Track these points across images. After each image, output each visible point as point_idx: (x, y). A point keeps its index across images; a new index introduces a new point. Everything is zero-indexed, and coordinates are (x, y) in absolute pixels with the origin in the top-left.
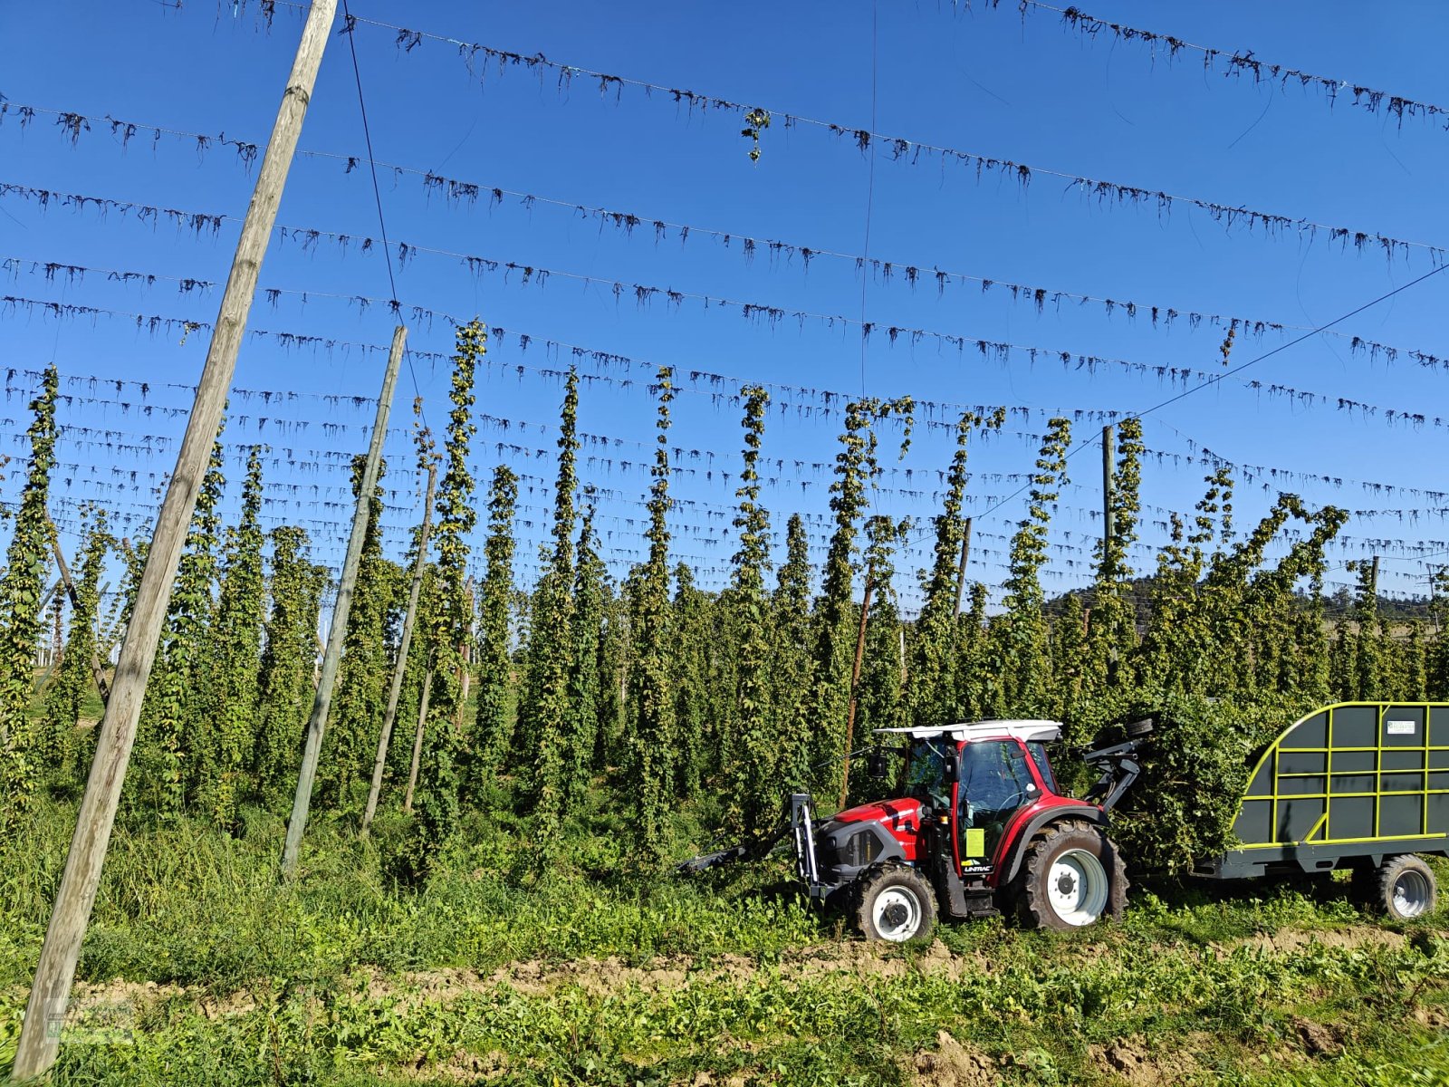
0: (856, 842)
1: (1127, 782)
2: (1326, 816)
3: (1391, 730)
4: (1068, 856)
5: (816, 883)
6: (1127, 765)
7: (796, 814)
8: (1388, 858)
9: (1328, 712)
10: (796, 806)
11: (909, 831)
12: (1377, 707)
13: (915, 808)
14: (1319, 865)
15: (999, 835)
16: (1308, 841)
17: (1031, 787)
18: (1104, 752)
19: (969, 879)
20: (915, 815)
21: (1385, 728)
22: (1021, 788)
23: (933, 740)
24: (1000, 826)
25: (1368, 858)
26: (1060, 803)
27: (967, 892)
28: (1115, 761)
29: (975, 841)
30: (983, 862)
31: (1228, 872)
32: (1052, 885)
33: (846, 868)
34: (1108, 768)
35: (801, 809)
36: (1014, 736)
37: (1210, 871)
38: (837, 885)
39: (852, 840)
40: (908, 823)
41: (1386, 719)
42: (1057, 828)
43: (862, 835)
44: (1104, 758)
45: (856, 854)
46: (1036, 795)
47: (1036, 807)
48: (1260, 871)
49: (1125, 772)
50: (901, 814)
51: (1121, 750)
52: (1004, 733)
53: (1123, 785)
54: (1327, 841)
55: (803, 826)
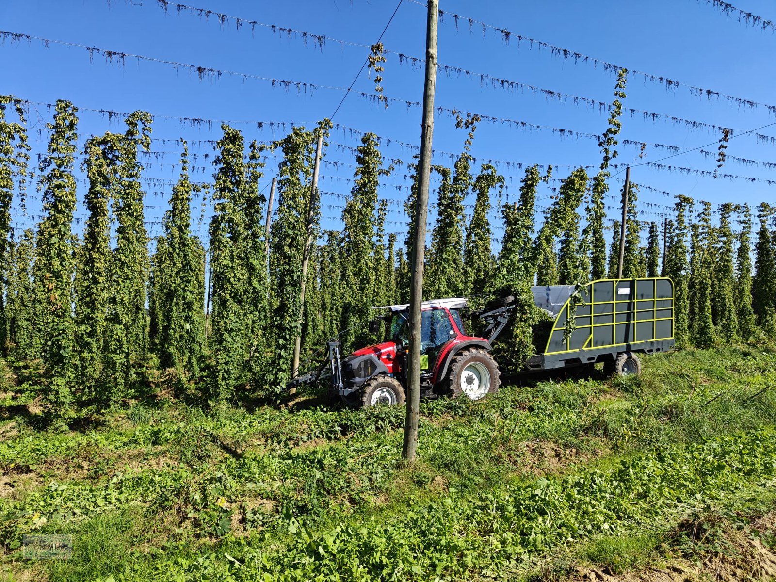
0: (362, 366)
1: (501, 328)
2: (592, 336)
3: (620, 293)
4: (471, 366)
5: (341, 388)
6: (501, 319)
7: (332, 352)
8: (619, 354)
9: (591, 285)
10: (331, 348)
11: (388, 358)
12: (613, 282)
13: (393, 346)
14: (589, 359)
15: (436, 357)
16: (584, 348)
17: (452, 332)
18: (490, 314)
20: (393, 349)
21: (617, 292)
22: (448, 332)
23: (402, 311)
24: (436, 353)
25: (611, 355)
26: (466, 339)
28: (495, 317)
30: (428, 371)
31: (548, 366)
32: (463, 379)
33: (357, 379)
34: (491, 322)
35: (334, 350)
36: (443, 307)
37: (539, 366)
38: (353, 389)
39: (360, 365)
40: (388, 354)
41: (617, 287)
42: (469, 350)
43: (366, 362)
44: (489, 316)
45: (363, 372)
46: (455, 336)
47: (455, 342)
48: (562, 365)
49: (500, 323)
50: (383, 351)
51: (498, 312)
52: (438, 306)
53: (499, 329)
54: (592, 348)
55: (335, 358)
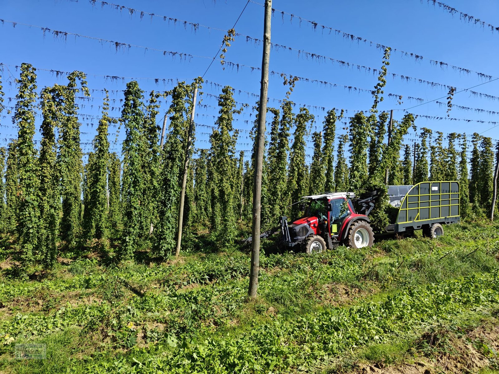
0: (301, 230)
1: (371, 209)
2: (419, 214)
4: (358, 231)
6: (371, 204)
8: (433, 224)
9: (419, 185)
11: (314, 226)
14: (418, 227)
15: (341, 226)
16: (415, 221)
19: (333, 239)
20: (316, 221)
21: (431, 189)
22: (346, 212)
23: (318, 199)
24: (341, 223)
25: (428, 225)
26: (356, 216)
27: (333, 242)
28: (367, 203)
29: (335, 228)
30: (336, 233)
31: (397, 230)
32: (355, 239)
33: (299, 238)
35: (284, 221)
37: (393, 230)
38: (296, 243)
40: (314, 224)
42: (357, 222)
43: (302, 228)
44: (363, 202)
45: (301, 234)
47: (350, 217)
48: (404, 230)
49: (371, 206)
50: (311, 222)
51: (369, 199)
52: (340, 196)
53: (370, 210)
54: (419, 221)
